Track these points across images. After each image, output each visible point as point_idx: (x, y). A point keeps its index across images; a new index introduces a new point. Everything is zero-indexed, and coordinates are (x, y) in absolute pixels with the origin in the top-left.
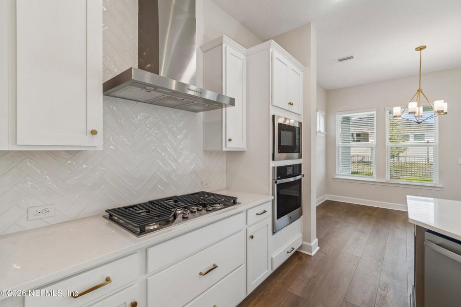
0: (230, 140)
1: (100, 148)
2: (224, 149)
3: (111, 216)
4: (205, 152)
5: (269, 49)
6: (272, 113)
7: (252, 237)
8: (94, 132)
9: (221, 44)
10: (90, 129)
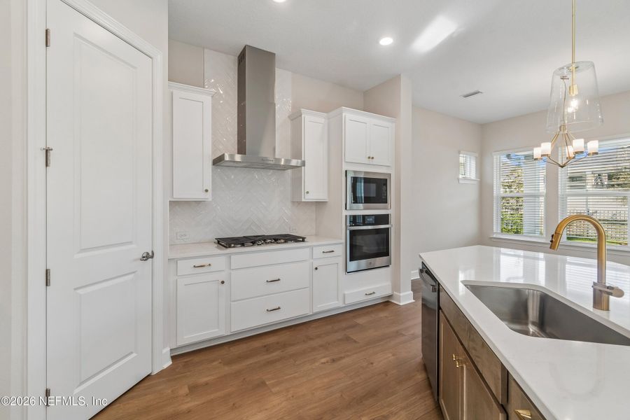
0: (308, 192)
1: (210, 200)
2: (303, 200)
3: (219, 242)
4: (293, 202)
5: (341, 114)
6: (345, 167)
7: (316, 269)
8: (207, 191)
9: (301, 116)
10: (205, 189)
